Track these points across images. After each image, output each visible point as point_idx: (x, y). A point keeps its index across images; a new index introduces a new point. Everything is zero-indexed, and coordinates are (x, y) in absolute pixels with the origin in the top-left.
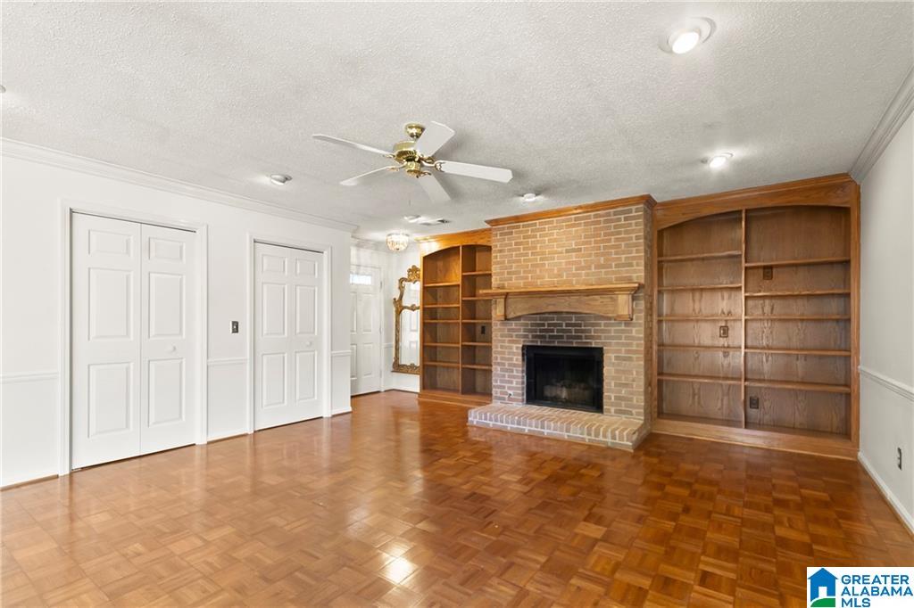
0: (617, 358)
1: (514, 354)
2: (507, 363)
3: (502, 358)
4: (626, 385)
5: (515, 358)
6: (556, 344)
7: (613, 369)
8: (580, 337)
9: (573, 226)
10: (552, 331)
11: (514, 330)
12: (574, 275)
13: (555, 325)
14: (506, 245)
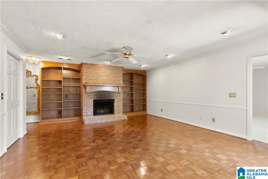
0: (117, 101)
1: (91, 102)
2: (88, 105)
3: (86, 104)
4: (119, 107)
5: (91, 103)
6: (103, 99)
7: (116, 104)
8: (109, 97)
9: (108, 70)
10: (102, 96)
11: (91, 96)
12: (108, 82)
13: (103, 94)
14: (88, 71)
